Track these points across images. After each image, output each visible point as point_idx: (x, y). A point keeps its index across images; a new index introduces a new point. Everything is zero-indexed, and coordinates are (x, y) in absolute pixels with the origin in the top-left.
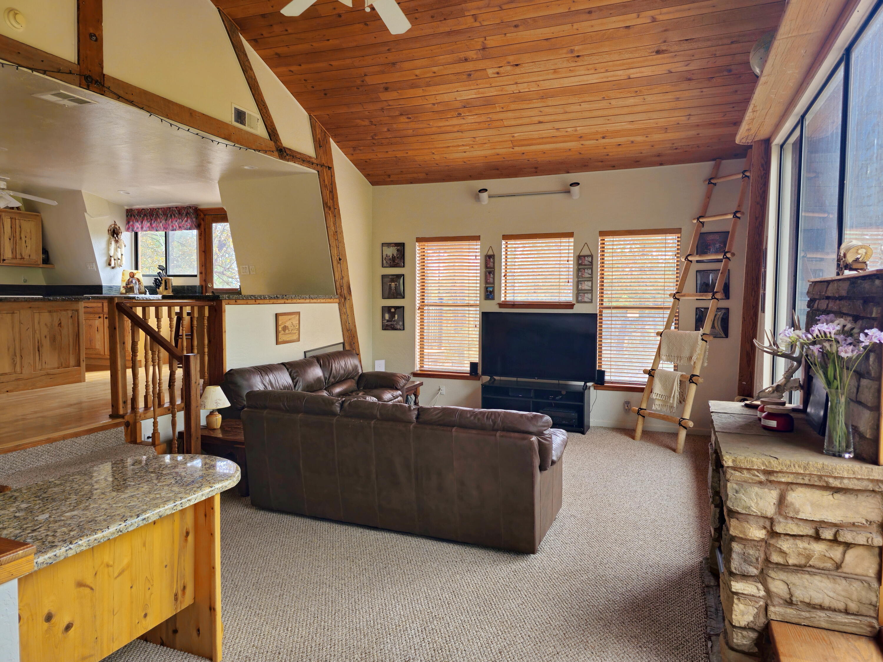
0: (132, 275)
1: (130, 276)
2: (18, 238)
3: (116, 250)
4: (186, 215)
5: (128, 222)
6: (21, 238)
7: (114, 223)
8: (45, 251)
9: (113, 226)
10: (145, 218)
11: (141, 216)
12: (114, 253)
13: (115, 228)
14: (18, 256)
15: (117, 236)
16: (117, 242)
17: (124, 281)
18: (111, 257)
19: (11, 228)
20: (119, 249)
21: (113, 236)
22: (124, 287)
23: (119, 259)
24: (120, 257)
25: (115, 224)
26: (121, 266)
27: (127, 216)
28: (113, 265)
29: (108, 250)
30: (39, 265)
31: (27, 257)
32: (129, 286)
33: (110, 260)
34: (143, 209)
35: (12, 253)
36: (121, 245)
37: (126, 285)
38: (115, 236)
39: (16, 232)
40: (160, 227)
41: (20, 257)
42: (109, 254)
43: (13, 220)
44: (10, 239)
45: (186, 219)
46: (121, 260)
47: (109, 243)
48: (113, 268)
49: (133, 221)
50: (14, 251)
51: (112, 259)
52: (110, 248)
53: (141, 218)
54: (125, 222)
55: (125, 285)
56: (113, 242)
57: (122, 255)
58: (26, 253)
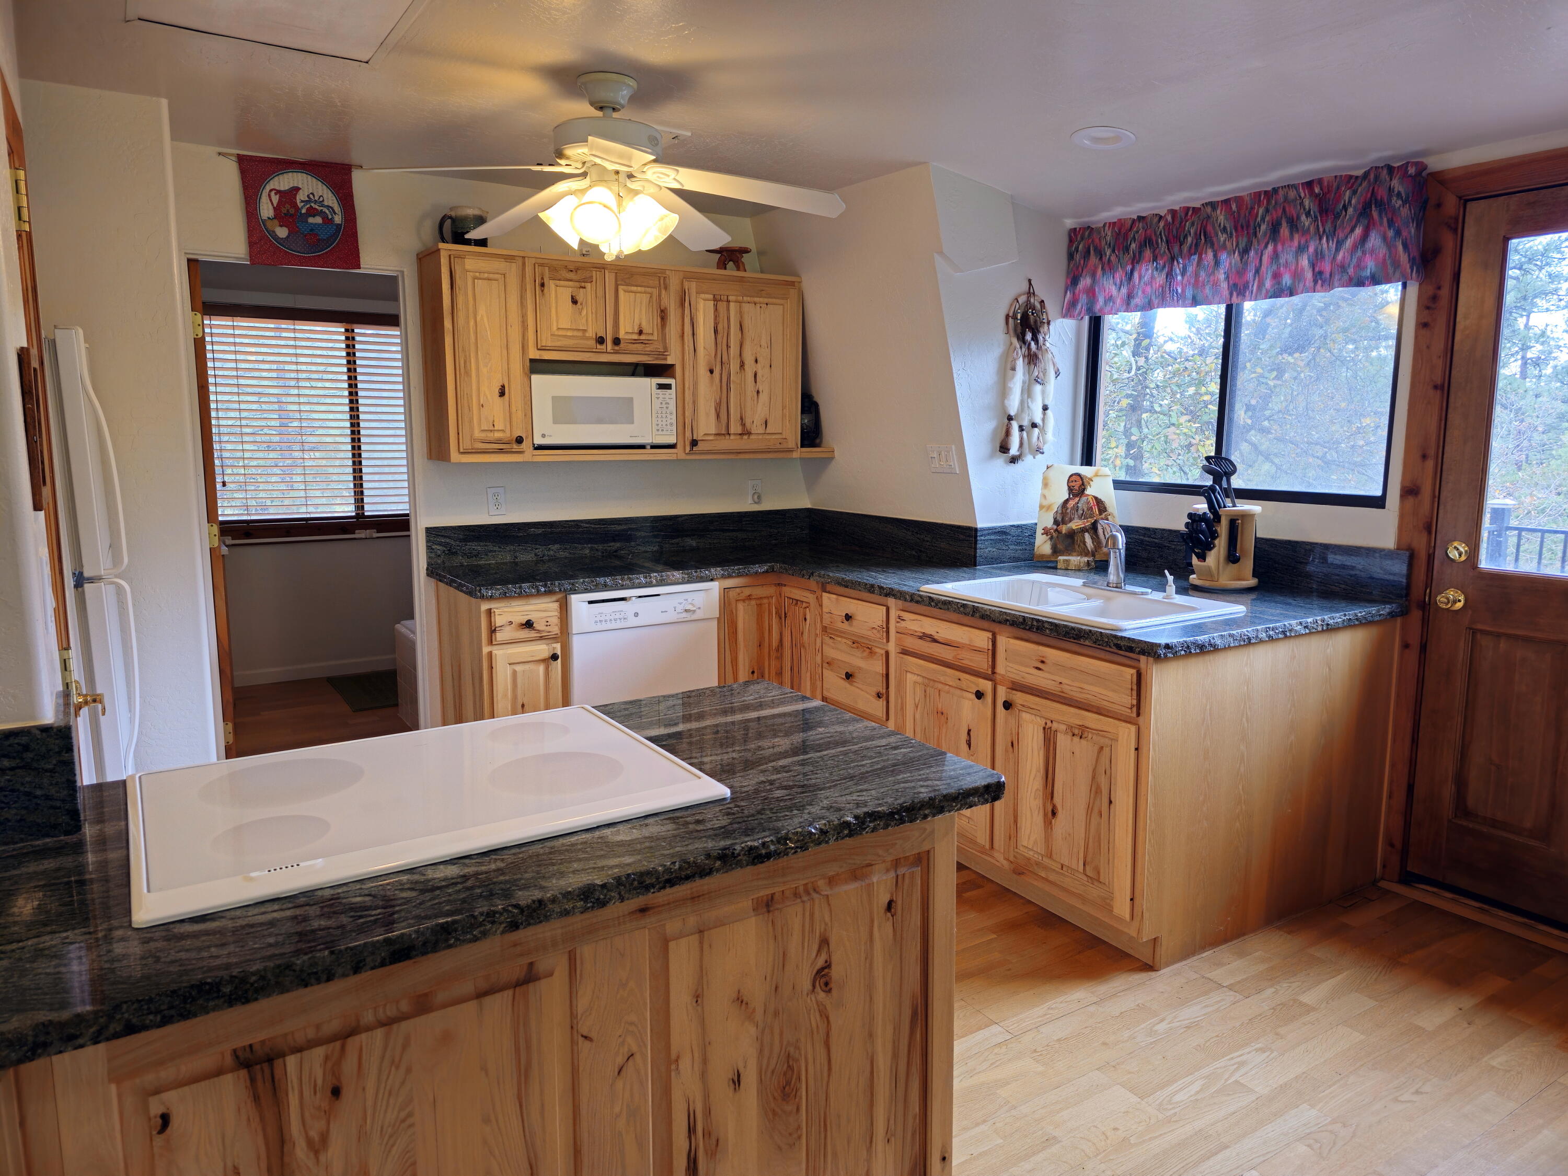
0: (1077, 486)
1: (1070, 490)
2: (734, 366)
3: (1027, 392)
4: (1364, 211)
5: (1073, 280)
6: (742, 365)
7: (1025, 287)
8: (809, 405)
9: (1022, 299)
10: (1148, 253)
11: (1127, 249)
12: (1022, 402)
13: (1029, 306)
14: (735, 428)
15: (1035, 338)
16: (1032, 359)
17: (1049, 508)
18: (1010, 418)
19: (716, 332)
20: (1038, 388)
21: (1022, 338)
22: (1046, 532)
23: (1034, 425)
24: (1038, 420)
25: (1030, 293)
26: (1039, 451)
27: (1071, 256)
28: (1014, 450)
29: (1003, 391)
30: (790, 451)
31: (757, 428)
32: (1064, 529)
33: (1008, 433)
34: (1141, 219)
35: (718, 416)
36: (1045, 372)
37: (1056, 522)
38: (1029, 336)
39: (728, 347)
40: (1216, 284)
41: (740, 431)
42: (1004, 408)
43: (722, 306)
44: (711, 372)
45: (1358, 231)
46: (1043, 431)
47: (1006, 369)
48: (1014, 460)
49: (1093, 275)
50: (721, 409)
51: (1015, 426)
52: (1011, 385)
53: (1127, 258)
54: (1061, 279)
55: (1050, 523)
56: (1020, 363)
57: (1045, 408)
58: (756, 416)
